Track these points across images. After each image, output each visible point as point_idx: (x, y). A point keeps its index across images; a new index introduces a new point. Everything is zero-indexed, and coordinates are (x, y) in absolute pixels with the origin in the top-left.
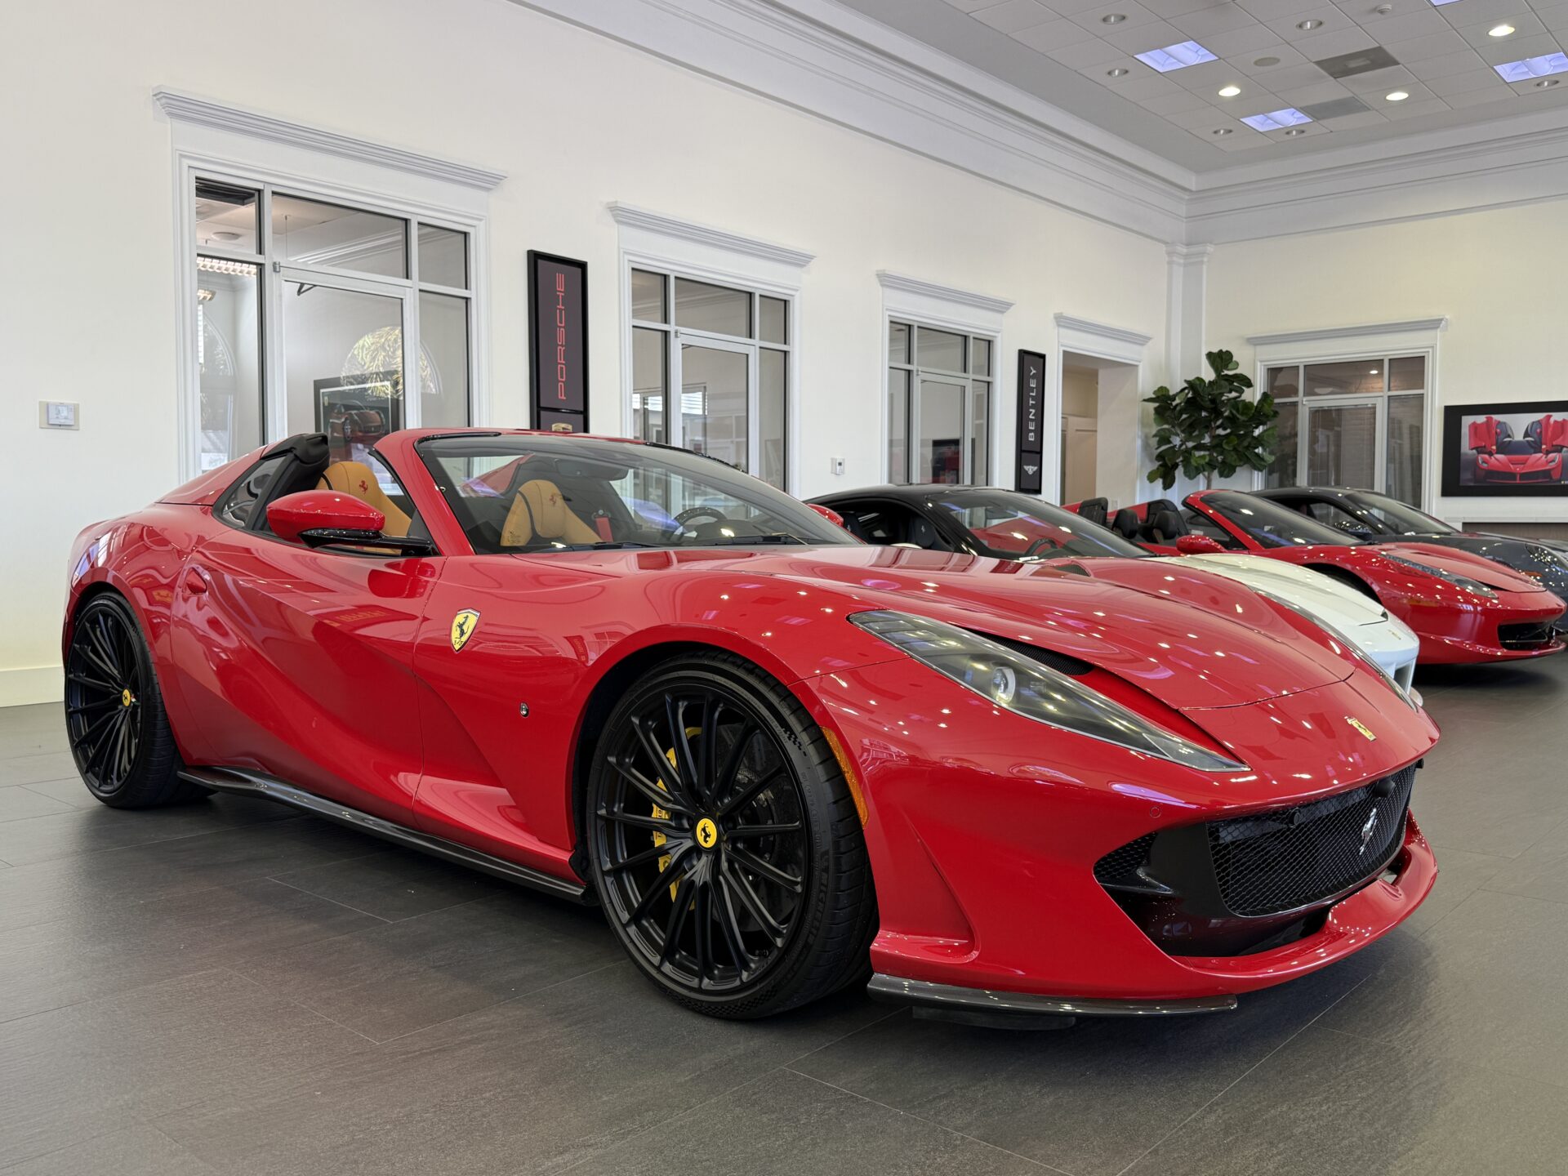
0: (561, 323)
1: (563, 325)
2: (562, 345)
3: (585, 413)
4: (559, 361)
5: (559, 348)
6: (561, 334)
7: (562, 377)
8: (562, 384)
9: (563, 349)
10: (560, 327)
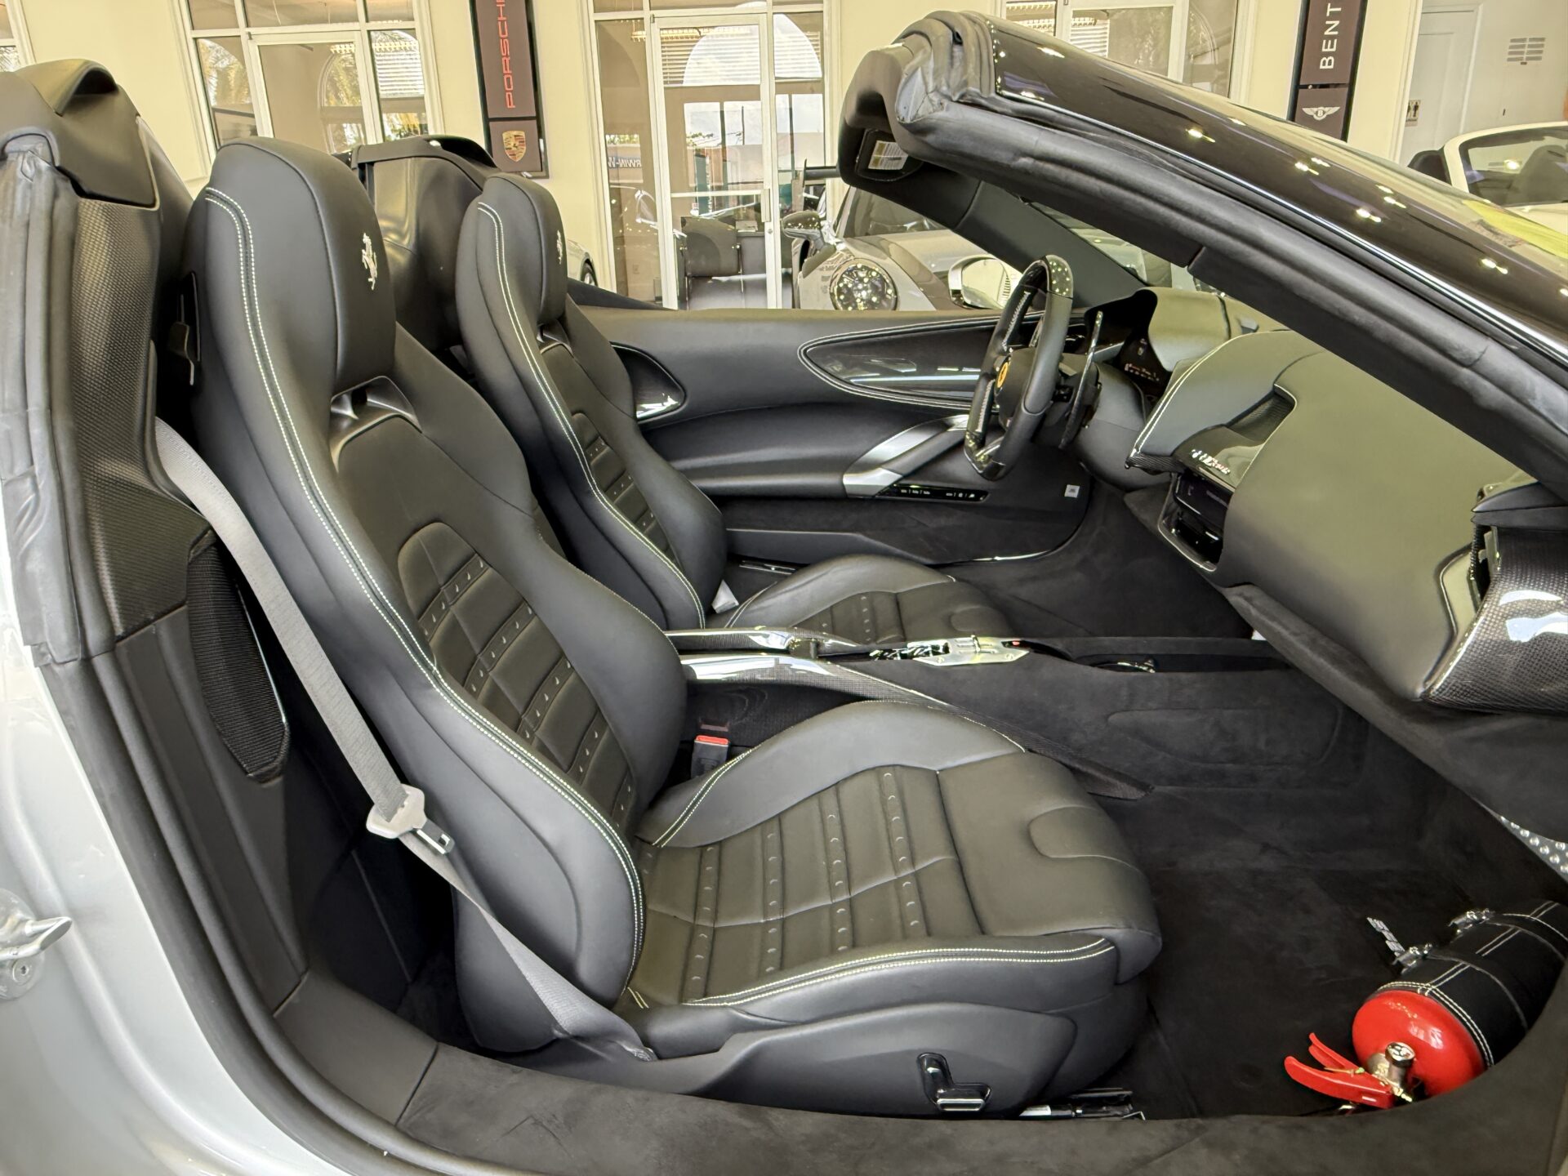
0: (504, 33)
1: (506, 35)
2: (507, 56)
3: (538, 118)
4: (505, 72)
5: (503, 59)
6: (505, 47)
7: (509, 87)
8: (511, 94)
9: (508, 60)
10: (503, 39)
